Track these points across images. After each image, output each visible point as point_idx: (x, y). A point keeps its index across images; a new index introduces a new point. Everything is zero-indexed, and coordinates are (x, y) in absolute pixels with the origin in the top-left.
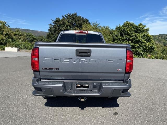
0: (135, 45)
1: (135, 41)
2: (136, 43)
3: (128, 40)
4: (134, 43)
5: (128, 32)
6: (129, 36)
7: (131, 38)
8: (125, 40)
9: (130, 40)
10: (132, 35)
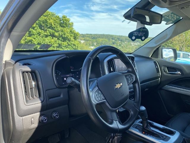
0: (64, 44)
1: (63, 38)
2: (63, 41)
3: (53, 36)
4: (62, 41)
5: (51, 24)
6: (53, 31)
7: (56, 34)
8: (49, 36)
9: (55, 36)
10: (58, 29)
